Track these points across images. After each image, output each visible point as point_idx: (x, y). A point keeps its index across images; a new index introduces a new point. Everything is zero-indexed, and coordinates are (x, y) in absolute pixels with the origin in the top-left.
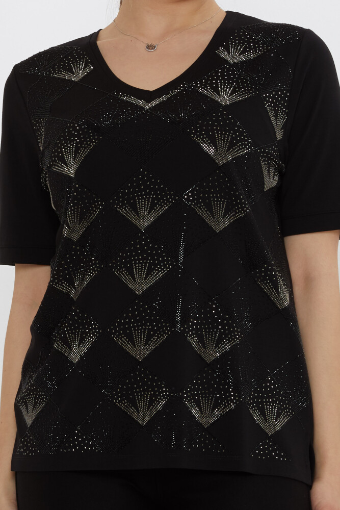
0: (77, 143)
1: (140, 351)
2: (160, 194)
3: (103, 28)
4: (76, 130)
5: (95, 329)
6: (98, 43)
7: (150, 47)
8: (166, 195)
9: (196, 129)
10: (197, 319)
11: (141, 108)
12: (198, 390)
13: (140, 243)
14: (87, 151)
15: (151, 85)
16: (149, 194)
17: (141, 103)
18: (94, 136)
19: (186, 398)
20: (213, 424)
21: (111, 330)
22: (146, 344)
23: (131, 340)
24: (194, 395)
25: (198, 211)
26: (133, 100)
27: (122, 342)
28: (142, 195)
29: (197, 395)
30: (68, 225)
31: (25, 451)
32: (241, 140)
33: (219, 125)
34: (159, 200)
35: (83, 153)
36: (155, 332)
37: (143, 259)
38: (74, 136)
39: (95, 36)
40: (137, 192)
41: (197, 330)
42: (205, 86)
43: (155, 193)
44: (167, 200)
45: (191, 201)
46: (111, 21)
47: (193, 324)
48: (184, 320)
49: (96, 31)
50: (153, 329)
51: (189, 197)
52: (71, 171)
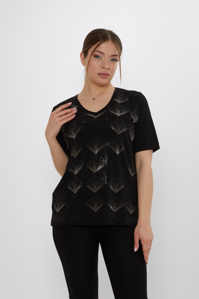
0: (75, 129)
1: (95, 190)
2: (101, 143)
3: (79, 94)
4: (74, 125)
5: (81, 183)
6: (78, 99)
7: (94, 99)
8: (102, 144)
9: (111, 124)
10: (112, 180)
11: (94, 118)
12: (112, 201)
13: (95, 158)
14: (78, 131)
15: (96, 111)
16: (97, 143)
17: (93, 116)
18: (80, 126)
19: (109, 204)
20: (117, 211)
21: (86, 184)
22: (96, 188)
23: (92, 187)
24: (111, 203)
25: (112, 148)
26: (91, 115)
27: (89, 187)
28: (95, 144)
29: (112, 203)
30: (73, 153)
31: (57, 220)
32: (124, 127)
33: (118, 122)
34: (100, 145)
35: (77, 131)
36: (99, 184)
37: (96, 162)
38: (74, 126)
39: (76, 96)
40: (94, 143)
41: (112, 184)
42: (112, 111)
43: (99, 143)
44: (103, 145)
45: (110, 145)
46: (81, 91)
47: (111, 182)
48: (108, 181)
49: (77, 95)
50: (98, 184)
51: (109, 144)
52: (74, 137)
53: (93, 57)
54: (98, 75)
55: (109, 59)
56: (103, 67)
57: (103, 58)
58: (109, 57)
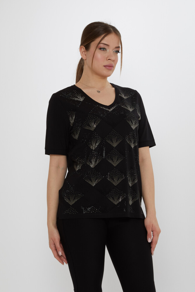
53: (98, 50)
54: (104, 67)
55: (113, 51)
56: (109, 59)
57: (108, 50)
58: (113, 49)
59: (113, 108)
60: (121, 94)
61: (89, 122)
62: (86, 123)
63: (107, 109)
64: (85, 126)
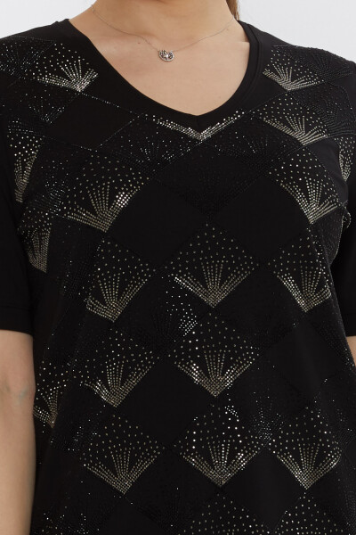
59: (219, 126)
60: (273, 70)
61: (90, 188)
62: (77, 192)
63: (191, 131)
64: (72, 205)
